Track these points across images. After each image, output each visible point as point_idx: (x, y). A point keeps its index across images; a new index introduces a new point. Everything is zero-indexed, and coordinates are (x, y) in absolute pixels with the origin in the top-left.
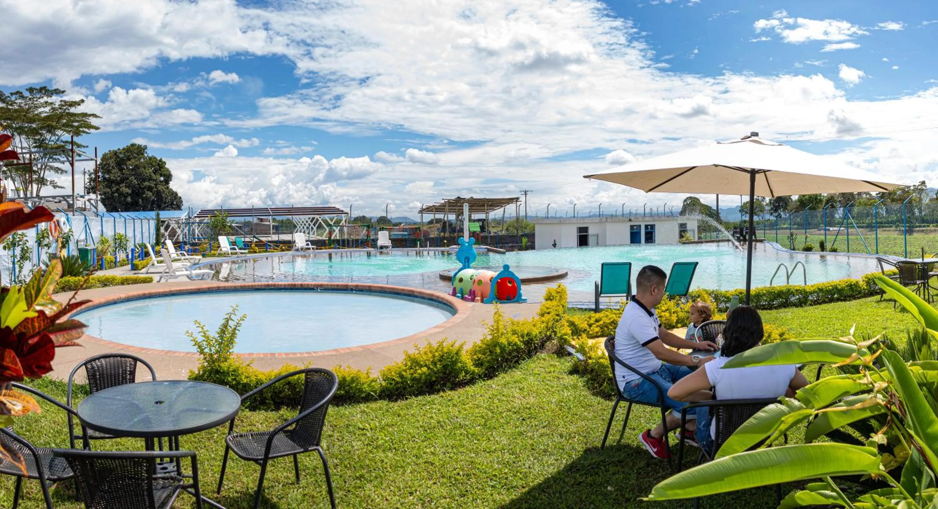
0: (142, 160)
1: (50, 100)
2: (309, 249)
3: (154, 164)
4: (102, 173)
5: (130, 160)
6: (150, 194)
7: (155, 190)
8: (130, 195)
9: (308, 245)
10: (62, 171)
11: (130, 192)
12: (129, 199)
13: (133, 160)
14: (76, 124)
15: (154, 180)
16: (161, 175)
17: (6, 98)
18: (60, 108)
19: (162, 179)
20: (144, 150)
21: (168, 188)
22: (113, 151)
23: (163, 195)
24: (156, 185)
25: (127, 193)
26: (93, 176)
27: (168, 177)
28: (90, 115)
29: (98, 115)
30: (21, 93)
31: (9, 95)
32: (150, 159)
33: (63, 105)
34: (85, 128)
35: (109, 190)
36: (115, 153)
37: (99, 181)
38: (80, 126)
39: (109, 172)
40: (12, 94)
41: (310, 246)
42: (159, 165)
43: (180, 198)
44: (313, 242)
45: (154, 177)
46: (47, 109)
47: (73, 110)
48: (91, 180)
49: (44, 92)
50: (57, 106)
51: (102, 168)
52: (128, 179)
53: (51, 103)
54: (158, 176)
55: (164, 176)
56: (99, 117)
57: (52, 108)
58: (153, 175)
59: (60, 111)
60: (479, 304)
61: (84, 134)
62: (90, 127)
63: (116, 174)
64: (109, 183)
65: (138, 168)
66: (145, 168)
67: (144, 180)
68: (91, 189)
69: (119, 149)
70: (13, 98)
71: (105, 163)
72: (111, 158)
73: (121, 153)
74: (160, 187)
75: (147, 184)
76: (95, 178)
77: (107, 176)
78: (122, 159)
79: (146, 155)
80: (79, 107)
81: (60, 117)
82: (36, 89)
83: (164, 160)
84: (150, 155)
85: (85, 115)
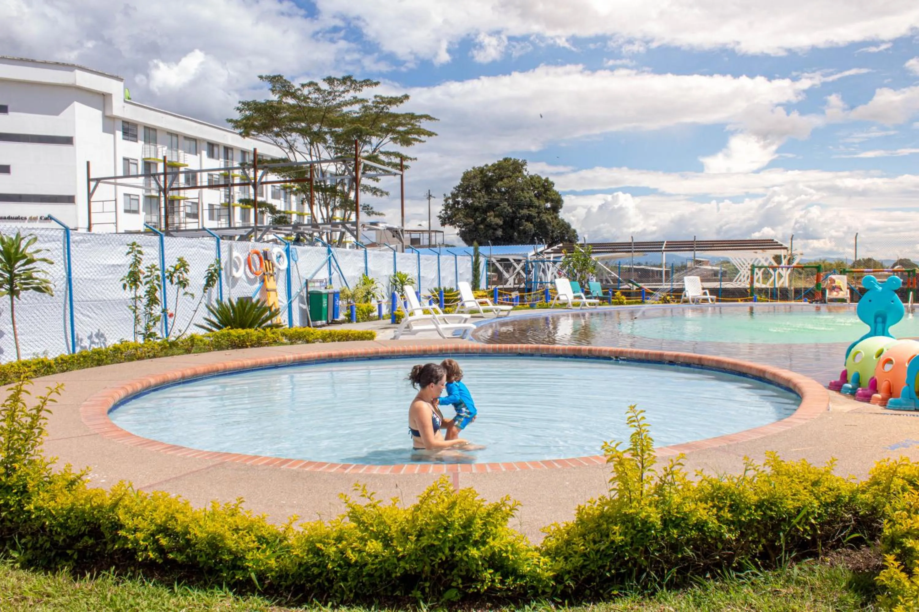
0: (520, 180)
1: (360, 95)
2: (706, 300)
3: (537, 185)
4: (463, 197)
5: (502, 179)
6: (529, 225)
7: (537, 220)
8: (501, 227)
9: (705, 294)
10: (382, 192)
11: (501, 223)
12: (499, 233)
13: (505, 180)
14: (401, 129)
15: (536, 207)
16: (547, 201)
17: (296, 90)
18: (376, 107)
19: (549, 205)
20: (522, 166)
21: (556, 218)
22: (479, 168)
23: (549, 228)
24: (539, 213)
25: (497, 224)
26: (450, 201)
27: (557, 204)
28: (421, 117)
29: (432, 116)
30: (316, 84)
31: (300, 87)
32: (532, 178)
33: (379, 103)
34: (414, 133)
35: (471, 220)
36: (481, 171)
37: (458, 209)
38: (407, 133)
39: (470, 195)
40: (303, 86)
41: (708, 296)
42: (544, 186)
43: (575, 231)
44: (713, 291)
45: (536, 202)
46: (356, 107)
47: (393, 109)
48: (447, 207)
49: (349, 83)
50: (370, 103)
51: (463, 191)
52: (498, 205)
53: (362, 100)
54: (541, 202)
55: (552, 201)
56: (434, 119)
57: (364, 107)
58: (535, 200)
59: (375, 110)
60: (877, 408)
61: (416, 143)
62: (421, 132)
63: (482, 199)
64: (472, 210)
65: (513, 190)
66: (523, 190)
67: (521, 207)
68: (446, 220)
69: (486, 165)
70: (306, 91)
71: (466, 183)
72: (474, 177)
73: (489, 171)
74: (545, 217)
75: (525, 212)
76: (454, 205)
77: (470, 201)
78: (491, 178)
79: (525, 173)
80: (401, 106)
81: (377, 118)
82: (338, 80)
83: (551, 179)
84: (532, 173)
85: (412, 116)
